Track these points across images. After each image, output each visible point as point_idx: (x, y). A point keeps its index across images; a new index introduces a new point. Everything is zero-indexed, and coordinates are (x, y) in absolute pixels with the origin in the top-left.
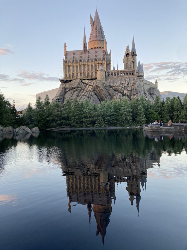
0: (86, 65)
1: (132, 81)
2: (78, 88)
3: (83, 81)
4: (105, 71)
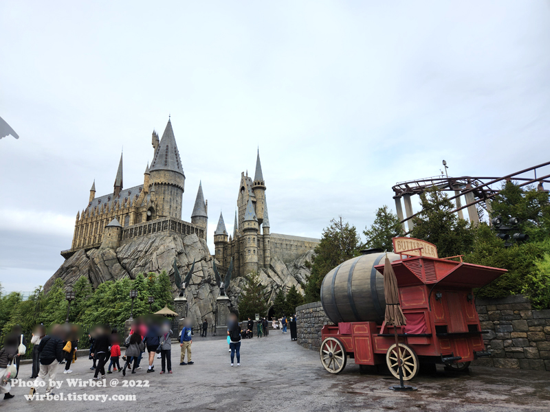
0: (105, 221)
1: (156, 244)
2: (73, 267)
3: (88, 253)
4: (121, 227)
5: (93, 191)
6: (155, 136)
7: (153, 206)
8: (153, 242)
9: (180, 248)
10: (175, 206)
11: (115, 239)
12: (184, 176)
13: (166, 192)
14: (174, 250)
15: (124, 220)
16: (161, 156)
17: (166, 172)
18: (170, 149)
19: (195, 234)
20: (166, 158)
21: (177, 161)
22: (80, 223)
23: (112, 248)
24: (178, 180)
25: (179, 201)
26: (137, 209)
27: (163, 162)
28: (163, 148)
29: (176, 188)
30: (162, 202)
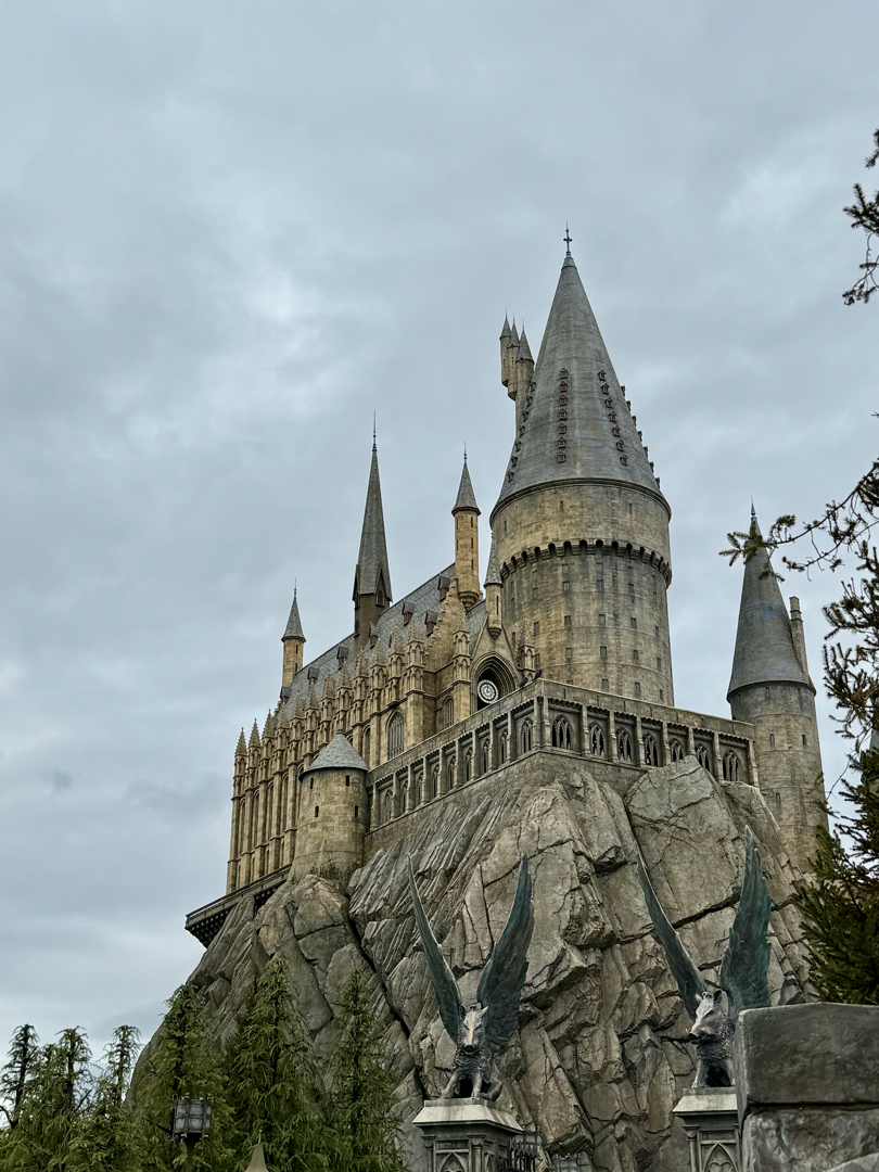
4: (364, 773)
5: (294, 639)
6: (511, 341)
7: (504, 653)
8: (478, 822)
9: (604, 841)
10: (626, 644)
11: (341, 832)
12: (659, 499)
13: (577, 587)
14: (567, 850)
15: (384, 741)
16: (540, 425)
17: (565, 494)
18: (576, 384)
19: (691, 763)
20: (563, 430)
21: (616, 432)
22: (247, 784)
23: (330, 873)
24: (626, 519)
25: (647, 622)
26: (433, 677)
27: (550, 451)
28: (545, 388)
29: (622, 563)
30: (562, 638)
